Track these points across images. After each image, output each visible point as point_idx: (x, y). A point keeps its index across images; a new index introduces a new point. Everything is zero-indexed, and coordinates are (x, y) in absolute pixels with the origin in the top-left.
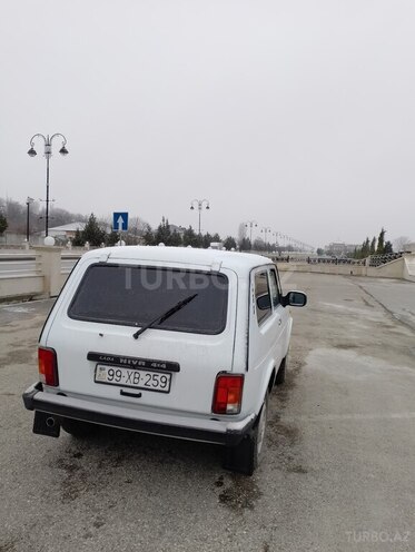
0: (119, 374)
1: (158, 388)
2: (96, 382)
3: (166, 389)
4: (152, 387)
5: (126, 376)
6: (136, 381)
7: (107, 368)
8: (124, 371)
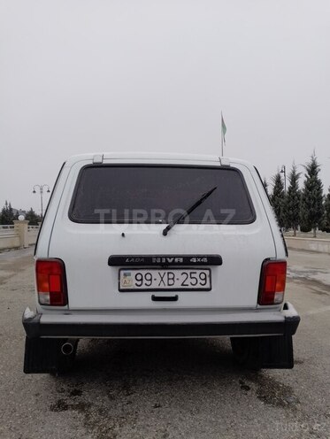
0: (148, 277)
1: (198, 286)
2: (121, 291)
3: (207, 286)
4: (190, 287)
5: (157, 278)
6: (171, 282)
7: (133, 273)
8: (155, 273)
